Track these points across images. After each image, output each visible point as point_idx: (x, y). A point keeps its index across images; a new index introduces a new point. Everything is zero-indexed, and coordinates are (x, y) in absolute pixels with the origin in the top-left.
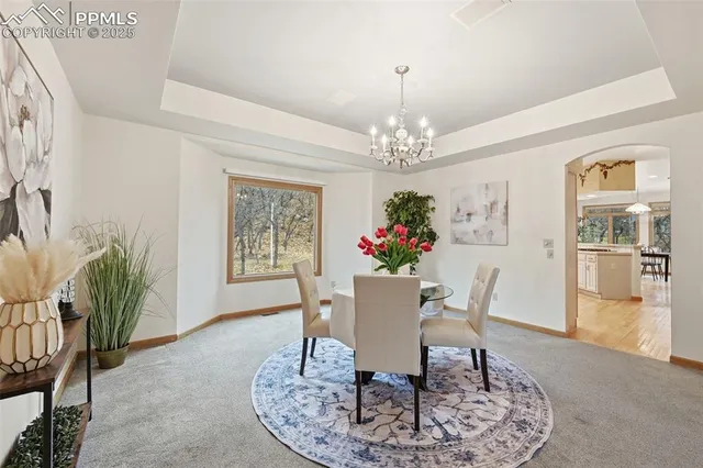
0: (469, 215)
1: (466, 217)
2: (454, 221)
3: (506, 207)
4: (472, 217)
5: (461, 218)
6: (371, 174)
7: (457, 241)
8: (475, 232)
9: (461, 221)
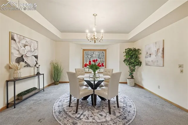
0: (150, 54)
1: (149, 56)
2: (146, 57)
3: (163, 49)
4: (151, 55)
5: (148, 56)
6: (119, 44)
7: (147, 64)
8: (152, 61)
9: (148, 57)
